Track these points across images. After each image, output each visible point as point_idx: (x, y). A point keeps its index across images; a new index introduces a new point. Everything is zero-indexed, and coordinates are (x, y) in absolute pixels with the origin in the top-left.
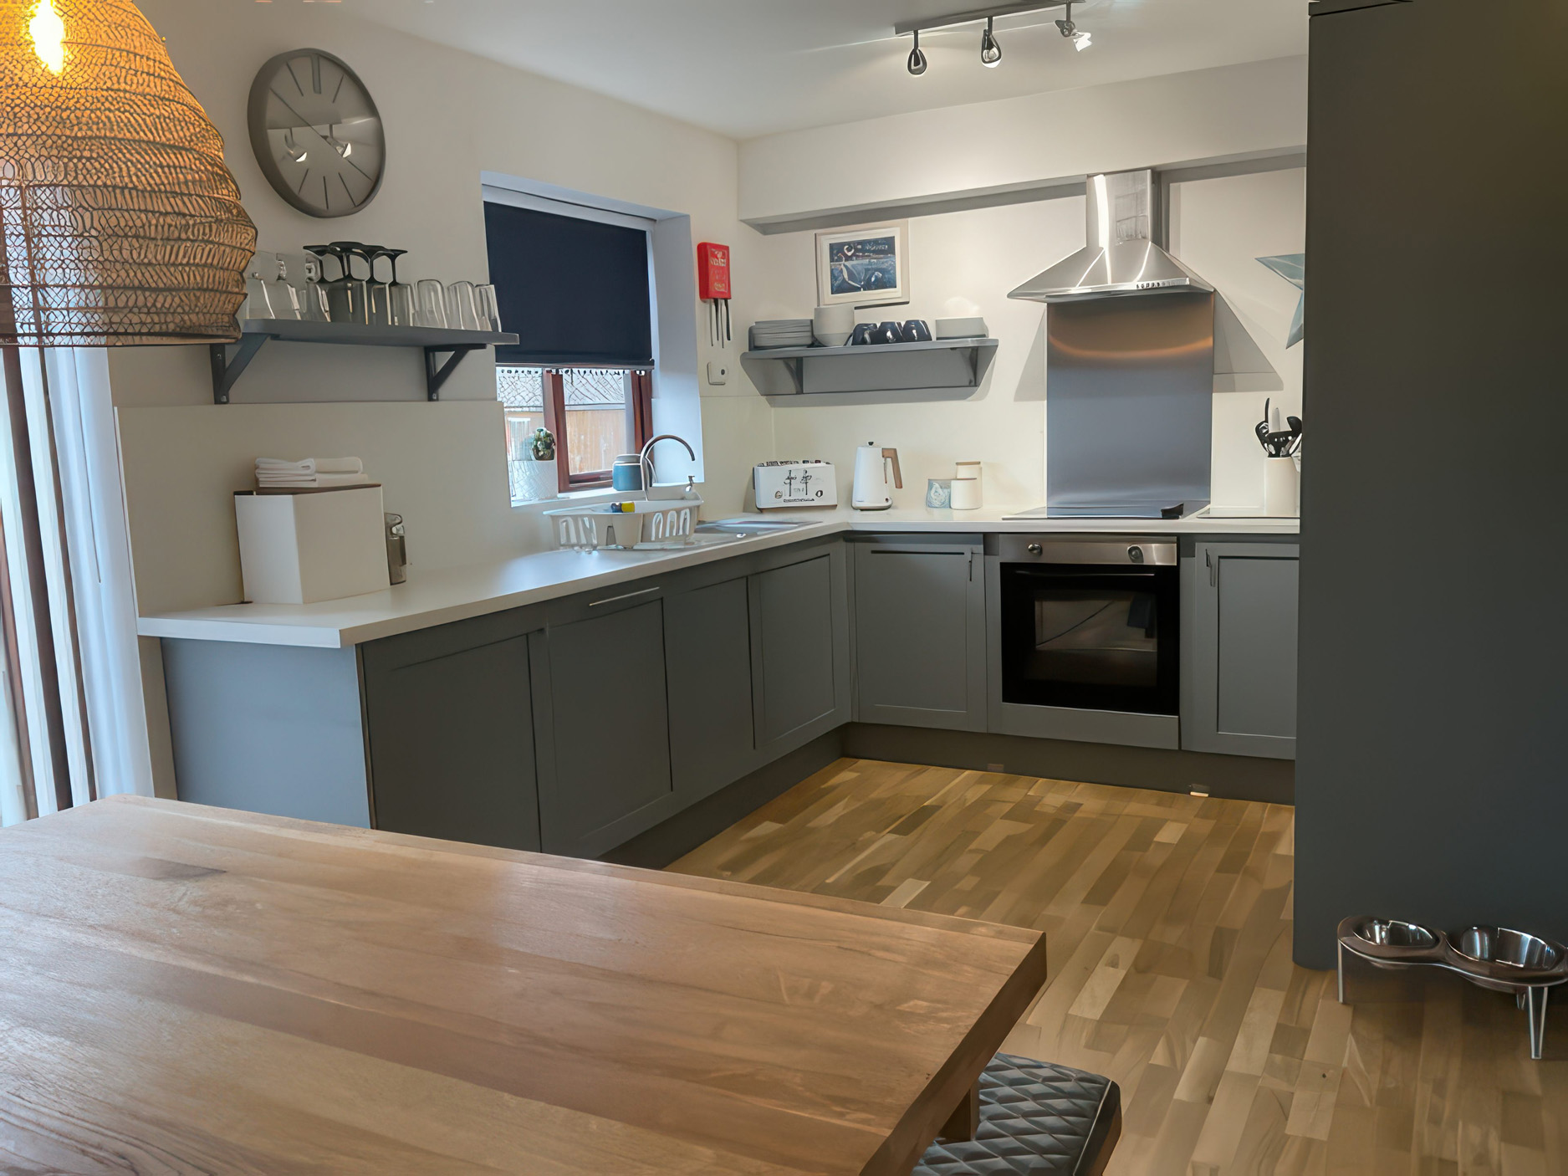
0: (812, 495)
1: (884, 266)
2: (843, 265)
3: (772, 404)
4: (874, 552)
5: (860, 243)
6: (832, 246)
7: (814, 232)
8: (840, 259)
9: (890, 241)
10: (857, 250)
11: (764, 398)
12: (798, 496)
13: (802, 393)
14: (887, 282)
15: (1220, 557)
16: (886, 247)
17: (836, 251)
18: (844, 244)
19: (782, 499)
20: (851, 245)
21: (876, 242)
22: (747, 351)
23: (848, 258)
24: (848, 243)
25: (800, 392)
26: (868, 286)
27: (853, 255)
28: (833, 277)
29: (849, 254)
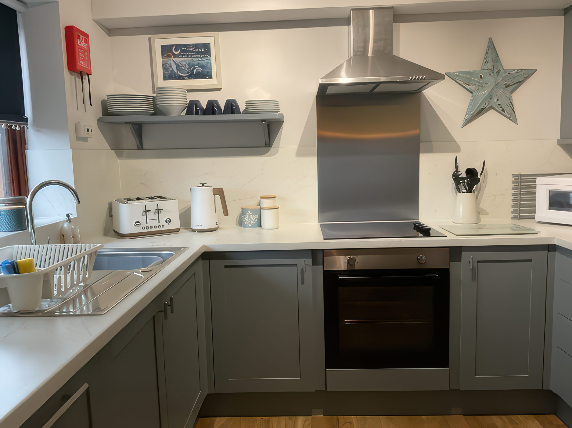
0: (163, 222)
1: (204, 63)
2: (171, 61)
3: (119, 156)
4: (226, 267)
5: (185, 46)
6: (163, 47)
7: (149, 36)
8: (170, 57)
9: (207, 46)
10: (182, 51)
11: (113, 151)
12: (153, 223)
13: (143, 149)
14: (206, 74)
15: (479, 262)
16: (204, 50)
17: (166, 50)
18: (173, 45)
19: (141, 226)
20: (178, 47)
21: (197, 46)
22: (102, 116)
23: (175, 56)
24: (177, 45)
25: (141, 147)
26: (192, 76)
27: (180, 54)
28: (165, 68)
29: (176, 53)
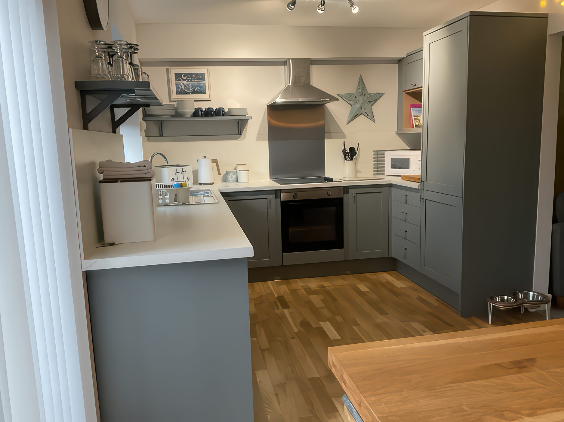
0: (185, 179)
1: (201, 85)
2: (181, 82)
3: (150, 140)
5: (189, 74)
6: (176, 74)
7: (167, 67)
8: (181, 80)
9: (203, 75)
12: (181, 179)
14: (202, 91)
15: (357, 194)
16: (201, 77)
18: (182, 74)
20: (185, 75)
23: (184, 80)
24: (184, 74)
25: (161, 135)
27: (186, 79)
28: (177, 87)
29: (185, 78)
